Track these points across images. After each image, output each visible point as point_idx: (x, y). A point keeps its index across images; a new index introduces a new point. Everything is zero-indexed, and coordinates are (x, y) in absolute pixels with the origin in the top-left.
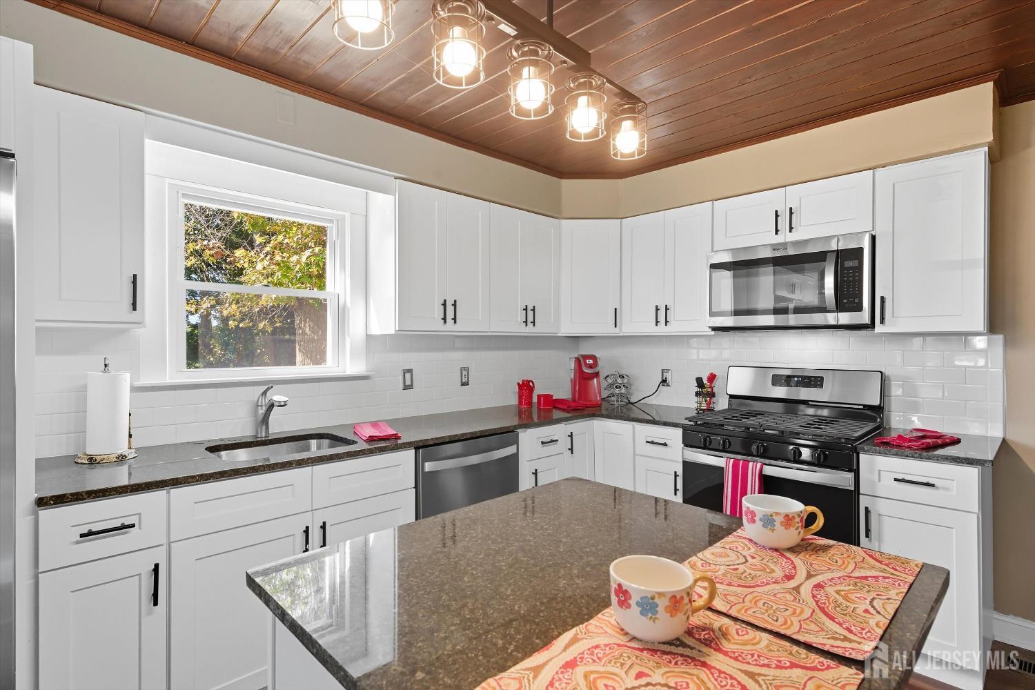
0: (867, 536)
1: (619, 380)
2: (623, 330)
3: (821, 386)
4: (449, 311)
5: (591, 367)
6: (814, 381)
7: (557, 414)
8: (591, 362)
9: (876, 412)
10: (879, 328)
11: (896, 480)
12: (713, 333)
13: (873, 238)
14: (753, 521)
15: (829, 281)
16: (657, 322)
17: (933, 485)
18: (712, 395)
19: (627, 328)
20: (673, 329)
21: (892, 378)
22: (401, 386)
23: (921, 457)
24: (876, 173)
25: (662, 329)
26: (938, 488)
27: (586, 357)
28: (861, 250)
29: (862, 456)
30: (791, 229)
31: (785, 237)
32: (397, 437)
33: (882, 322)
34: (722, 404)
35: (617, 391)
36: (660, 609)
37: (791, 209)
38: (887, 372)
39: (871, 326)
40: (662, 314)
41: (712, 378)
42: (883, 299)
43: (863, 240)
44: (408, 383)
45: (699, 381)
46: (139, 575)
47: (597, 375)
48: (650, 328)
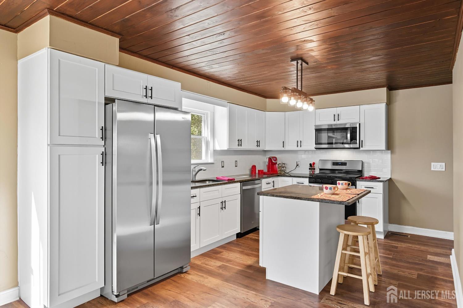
0: (358, 202)
1: (283, 165)
2: (286, 149)
3: (346, 165)
4: (240, 142)
5: (275, 161)
6: (344, 164)
7: (264, 176)
8: (275, 159)
9: (361, 172)
10: (361, 149)
11: (365, 187)
12: (315, 150)
13: (360, 124)
14: (339, 184)
15: (349, 135)
16: (297, 146)
17: (373, 188)
18: (314, 169)
19: (287, 148)
20: (303, 148)
21: (365, 163)
22: (221, 167)
23: (370, 181)
24: (360, 107)
25: (299, 148)
26: (374, 189)
27: (273, 157)
28: (357, 127)
29: (357, 182)
30: (338, 120)
31: (337, 122)
32: (234, 179)
33: (362, 147)
34: (317, 171)
35: (283, 169)
36: (332, 189)
37: (338, 114)
38: (364, 161)
39: (359, 148)
40: (299, 143)
41: (314, 164)
42: (362, 141)
43: (357, 125)
44: (223, 165)
45: (310, 164)
46: (196, 209)
47: (276, 163)
48: (295, 148)
